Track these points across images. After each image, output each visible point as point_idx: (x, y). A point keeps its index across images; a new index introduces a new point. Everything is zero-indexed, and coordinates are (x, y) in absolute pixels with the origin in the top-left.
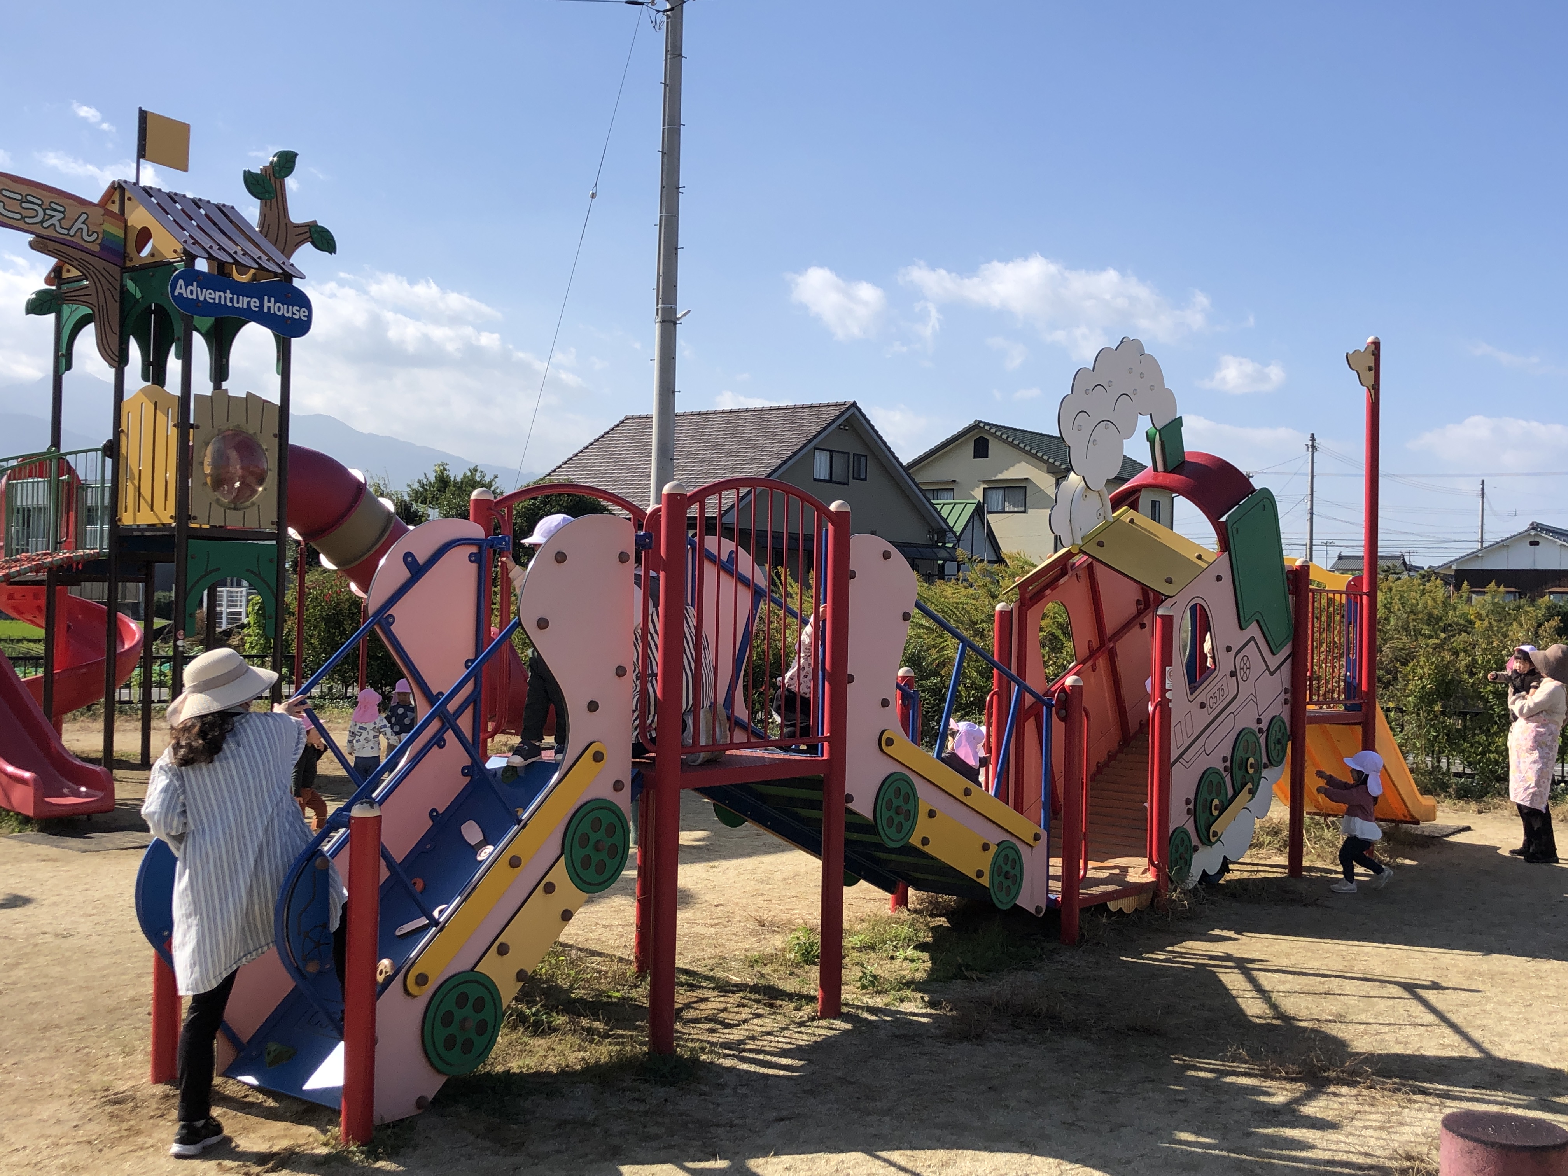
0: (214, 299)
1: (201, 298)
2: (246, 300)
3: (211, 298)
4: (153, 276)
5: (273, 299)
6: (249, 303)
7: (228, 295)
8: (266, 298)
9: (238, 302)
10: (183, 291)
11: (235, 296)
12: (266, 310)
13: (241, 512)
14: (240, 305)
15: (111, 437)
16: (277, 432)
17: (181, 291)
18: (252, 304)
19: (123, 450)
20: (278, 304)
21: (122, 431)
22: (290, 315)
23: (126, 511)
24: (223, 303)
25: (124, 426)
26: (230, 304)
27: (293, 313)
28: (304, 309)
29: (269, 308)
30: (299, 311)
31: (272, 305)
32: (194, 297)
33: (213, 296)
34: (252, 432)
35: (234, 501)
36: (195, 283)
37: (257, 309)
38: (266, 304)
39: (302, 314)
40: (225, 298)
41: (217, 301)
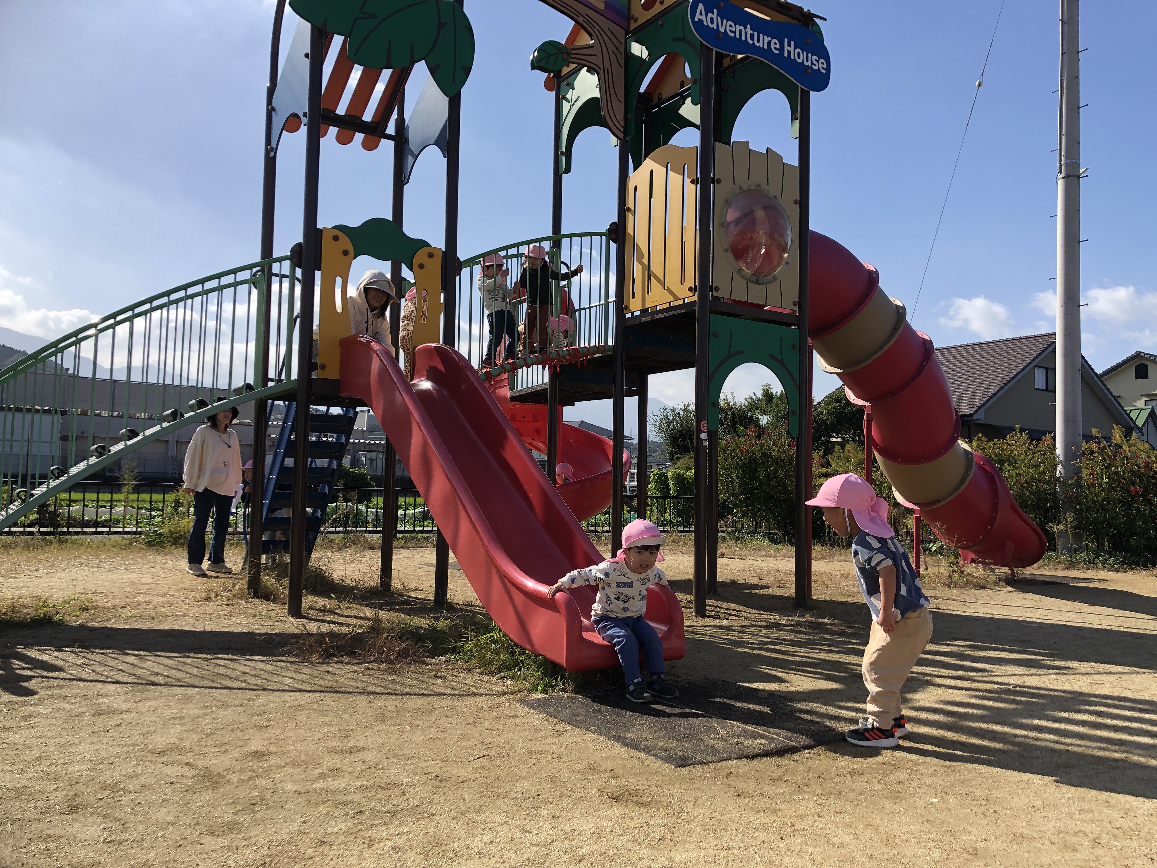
0: (735, 32)
1: (722, 30)
2: (767, 39)
3: (731, 31)
4: (662, 25)
5: (792, 43)
6: (769, 43)
7: (749, 31)
8: (786, 40)
9: (758, 41)
10: (703, 17)
11: (756, 33)
12: (786, 55)
13: (764, 287)
14: (760, 44)
15: (616, 219)
16: (798, 198)
17: (701, 17)
18: (773, 46)
19: (630, 230)
20: (798, 50)
21: (629, 209)
22: (809, 64)
23: (633, 297)
24: (743, 38)
25: (630, 204)
26: (751, 42)
27: (812, 63)
28: (822, 60)
29: (789, 52)
30: (818, 61)
31: (792, 49)
32: (714, 26)
33: (733, 29)
34: (772, 194)
35: (756, 273)
36: (715, 11)
37: (777, 52)
38: (786, 48)
39: (820, 65)
40: (746, 33)
41: (738, 36)
